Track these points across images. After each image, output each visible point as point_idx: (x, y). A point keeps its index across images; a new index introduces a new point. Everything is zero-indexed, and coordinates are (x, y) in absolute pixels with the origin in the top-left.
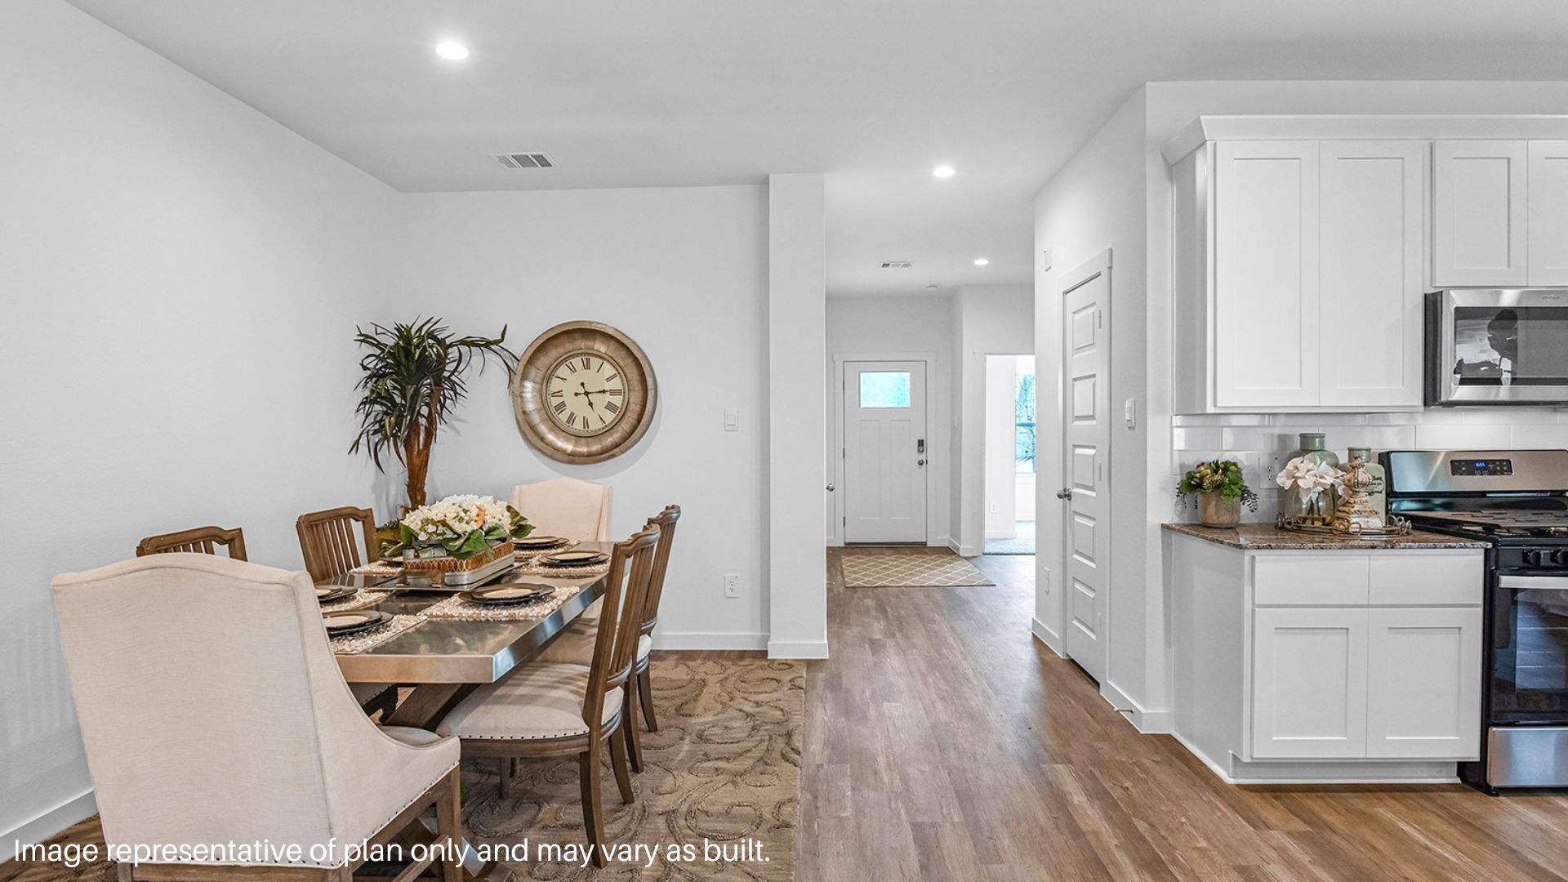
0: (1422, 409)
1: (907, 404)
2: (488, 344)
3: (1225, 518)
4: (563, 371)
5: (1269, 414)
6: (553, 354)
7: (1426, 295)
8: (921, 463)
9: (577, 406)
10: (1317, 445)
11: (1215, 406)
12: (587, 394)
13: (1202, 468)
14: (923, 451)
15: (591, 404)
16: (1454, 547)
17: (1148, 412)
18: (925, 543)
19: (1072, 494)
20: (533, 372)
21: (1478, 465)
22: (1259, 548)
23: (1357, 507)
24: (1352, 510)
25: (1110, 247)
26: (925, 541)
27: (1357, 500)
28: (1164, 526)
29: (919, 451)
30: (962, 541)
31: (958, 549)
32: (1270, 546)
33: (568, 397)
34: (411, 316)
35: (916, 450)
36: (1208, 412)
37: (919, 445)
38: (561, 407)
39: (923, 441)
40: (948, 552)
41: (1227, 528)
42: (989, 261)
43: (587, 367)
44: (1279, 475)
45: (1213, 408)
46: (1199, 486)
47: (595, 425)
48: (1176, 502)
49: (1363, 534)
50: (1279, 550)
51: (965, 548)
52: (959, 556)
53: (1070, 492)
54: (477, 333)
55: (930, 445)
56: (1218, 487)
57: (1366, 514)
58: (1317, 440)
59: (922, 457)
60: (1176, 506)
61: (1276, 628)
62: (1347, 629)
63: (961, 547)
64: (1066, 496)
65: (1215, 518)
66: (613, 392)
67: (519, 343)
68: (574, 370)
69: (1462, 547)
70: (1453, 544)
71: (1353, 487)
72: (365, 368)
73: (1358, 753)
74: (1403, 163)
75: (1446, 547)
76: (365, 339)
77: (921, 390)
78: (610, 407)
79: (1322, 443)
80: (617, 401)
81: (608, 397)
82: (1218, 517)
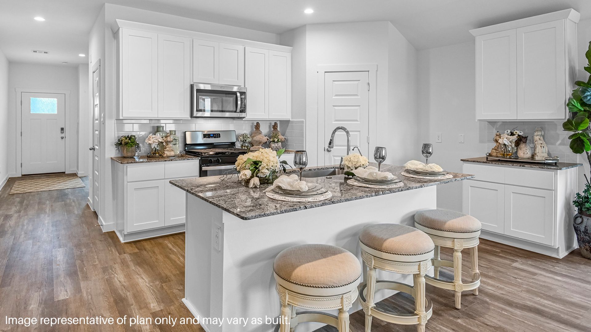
0: (190, 119)
1: (56, 112)
3: (129, 154)
5: (149, 120)
7: (191, 85)
8: (62, 138)
10: (161, 129)
11: (122, 116)
13: (122, 137)
14: (63, 133)
16: (190, 159)
17: (106, 118)
18: (65, 172)
19: (95, 148)
21: (211, 135)
22: (128, 163)
23: (167, 149)
24: (166, 150)
25: (100, 58)
26: (64, 171)
27: (168, 147)
28: (111, 158)
29: (61, 132)
30: (79, 170)
31: (77, 173)
32: (132, 162)
35: (60, 132)
36: (120, 118)
37: (61, 130)
39: (63, 128)
40: (74, 175)
41: (131, 157)
42: (85, 55)
44: (146, 139)
45: (122, 117)
46: (121, 144)
48: (116, 150)
49: (167, 157)
50: (135, 164)
51: (80, 173)
52: (78, 176)
53: (94, 148)
55: (67, 130)
56: (126, 144)
57: (170, 151)
58: (161, 128)
59: (63, 135)
60: (116, 151)
61: (135, 189)
62: (158, 187)
63: (78, 173)
64: (92, 149)
65: (126, 154)
69: (192, 159)
70: (189, 159)
71: (167, 142)
73: (162, 225)
74: (184, 44)
75: (187, 160)
77: (62, 106)
79: (163, 129)
82: (127, 154)
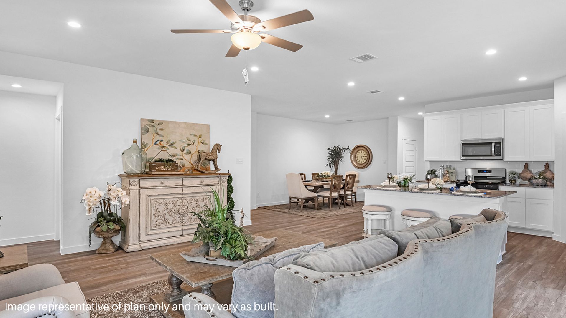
2: (347, 149)
4: (358, 153)
6: (357, 150)
9: (360, 159)
12: (361, 157)
15: (362, 159)
20: (353, 153)
33: (359, 158)
34: (337, 145)
38: (358, 159)
43: (362, 152)
47: (363, 162)
54: (345, 147)
66: (365, 157)
67: (351, 148)
68: (360, 153)
72: (329, 154)
76: (329, 149)
78: (365, 159)
80: (366, 158)
81: (365, 158)
